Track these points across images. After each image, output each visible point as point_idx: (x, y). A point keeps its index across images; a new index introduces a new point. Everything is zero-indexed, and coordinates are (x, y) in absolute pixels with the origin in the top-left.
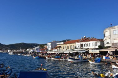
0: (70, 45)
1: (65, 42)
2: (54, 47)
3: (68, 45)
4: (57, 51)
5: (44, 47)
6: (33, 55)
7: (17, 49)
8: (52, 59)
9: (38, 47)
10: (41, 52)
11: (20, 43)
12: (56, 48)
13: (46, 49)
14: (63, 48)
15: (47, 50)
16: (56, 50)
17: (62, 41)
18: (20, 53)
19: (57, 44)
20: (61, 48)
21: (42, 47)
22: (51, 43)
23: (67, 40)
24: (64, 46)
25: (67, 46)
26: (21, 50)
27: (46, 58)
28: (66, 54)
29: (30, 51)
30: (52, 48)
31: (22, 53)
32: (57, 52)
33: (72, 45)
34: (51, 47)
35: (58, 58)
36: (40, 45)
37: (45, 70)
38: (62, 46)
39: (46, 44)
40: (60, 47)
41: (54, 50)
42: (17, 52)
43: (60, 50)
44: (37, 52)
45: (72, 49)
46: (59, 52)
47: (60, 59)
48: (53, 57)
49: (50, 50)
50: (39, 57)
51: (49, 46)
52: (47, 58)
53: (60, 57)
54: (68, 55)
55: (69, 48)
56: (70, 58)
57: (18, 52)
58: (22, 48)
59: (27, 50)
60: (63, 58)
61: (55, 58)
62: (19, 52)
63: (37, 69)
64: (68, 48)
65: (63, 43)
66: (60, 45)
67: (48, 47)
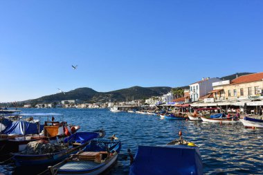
0: (248, 85)
1: (232, 79)
2: (207, 93)
3: (242, 86)
4: (215, 102)
5: (183, 94)
6: (159, 113)
7: (125, 101)
8: (203, 119)
9: (169, 94)
10: (176, 104)
11: (132, 88)
12: (211, 96)
13: (187, 98)
14: (229, 95)
15: (190, 100)
16: (212, 100)
17: (226, 78)
18: (132, 108)
19: (214, 84)
20: (223, 95)
21: (179, 93)
22: (199, 83)
23: (239, 75)
24: (232, 88)
25: (238, 88)
26: (133, 102)
27: (189, 119)
28: (237, 107)
29: (152, 102)
30: (202, 96)
31: (137, 109)
32: (215, 105)
33: (252, 85)
34: (198, 93)
35: (217, 117)
36: (174, 89)
37: (190, 144)
38: (226, 89)
39: (188, 88)
40: (221, 92)
41: (206, 100)
42: (125, 106)
43: (222, 98)
44: (167, 104)
45: (253, 95)
46: (219, 104)
47: (224, 122)
48: (205, 116)
49: (196, 99)
50: (173, 115)
51: (194, 92)
52: (191, 118)
53: (224, 116)
54: (242, 110)
55: (246, 93)
56: (247, 119)
57: (128, 106)
58: (136, 98)
59: (147, 101)
60: (230, 119)
61: (211, 118)
62: (130, 106)
63: (173, 143)
64: (242, 94)
65: (227, 82)
66: (221, 88)
67: (191, 93)
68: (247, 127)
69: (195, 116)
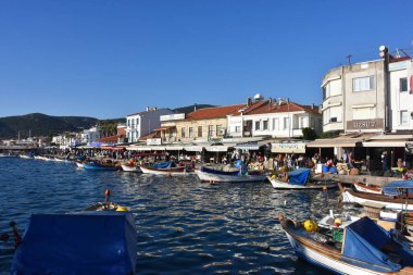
0: (209, 122)
1: (190, 113)
2: (152, 128)
3: (203, 123)
4: (162, 145)
5: (116, 130)
6: (75, 160)
7: (16, 138)
8: (145, 171)
9: (93, 130)
10: (103, 146)
11: (29, 116)
12: (157, 135)
13: (121, 137)
14: (183, 134)
15: (126, 140)
16: (158, 141)
17: (179, 111)
18: (27, 151)
19: (163, 118)
20: (174, 135)
21: (109, 129)
22: (141, 114)
23: (198, 107)
24: (187, 125)
25: (195, 125)
26: (30, 140)
27: (121, 169)
28: (193, 154)
29: (64, 142)
30: (145, 135)
31: (37, 151)
32: (162, 148)
33: (214, 122)
34: (139, 130)
35: (163, 168)
36: (102, 122)
37: (120, 209)
38: (179, 126)
39: (123, 121)
40: (172, 130)
41: (149, 141)
42: (15, 147)
43: (173, 139)
44: (88, 146)
45: (215, 136)
46: (169, 148)
47: (173, 174)
48: (146, 166)
49: (136, 139)
50: (96, 163)
51: (133, 127)
52: (125, 168)
53: (173, 165)
54: (199, 157)
55: (205, 134)
56: (204, 170)
57: (19, 147)
58: (35, 134)
59: (54, 139)
60: (181, 170)
61: (155, 169)
62: (23, 147)
63: (94, 208)
64: (200, 135)
65: (181, 116)
66: (173, 124)
67: (128, 129)
68: (203, 182)
69: (131, 165)
